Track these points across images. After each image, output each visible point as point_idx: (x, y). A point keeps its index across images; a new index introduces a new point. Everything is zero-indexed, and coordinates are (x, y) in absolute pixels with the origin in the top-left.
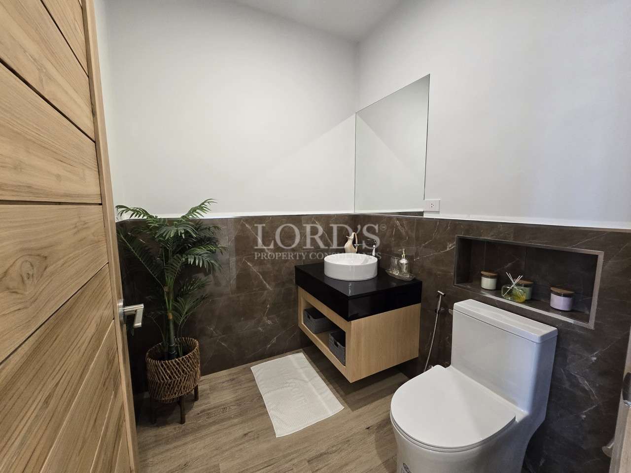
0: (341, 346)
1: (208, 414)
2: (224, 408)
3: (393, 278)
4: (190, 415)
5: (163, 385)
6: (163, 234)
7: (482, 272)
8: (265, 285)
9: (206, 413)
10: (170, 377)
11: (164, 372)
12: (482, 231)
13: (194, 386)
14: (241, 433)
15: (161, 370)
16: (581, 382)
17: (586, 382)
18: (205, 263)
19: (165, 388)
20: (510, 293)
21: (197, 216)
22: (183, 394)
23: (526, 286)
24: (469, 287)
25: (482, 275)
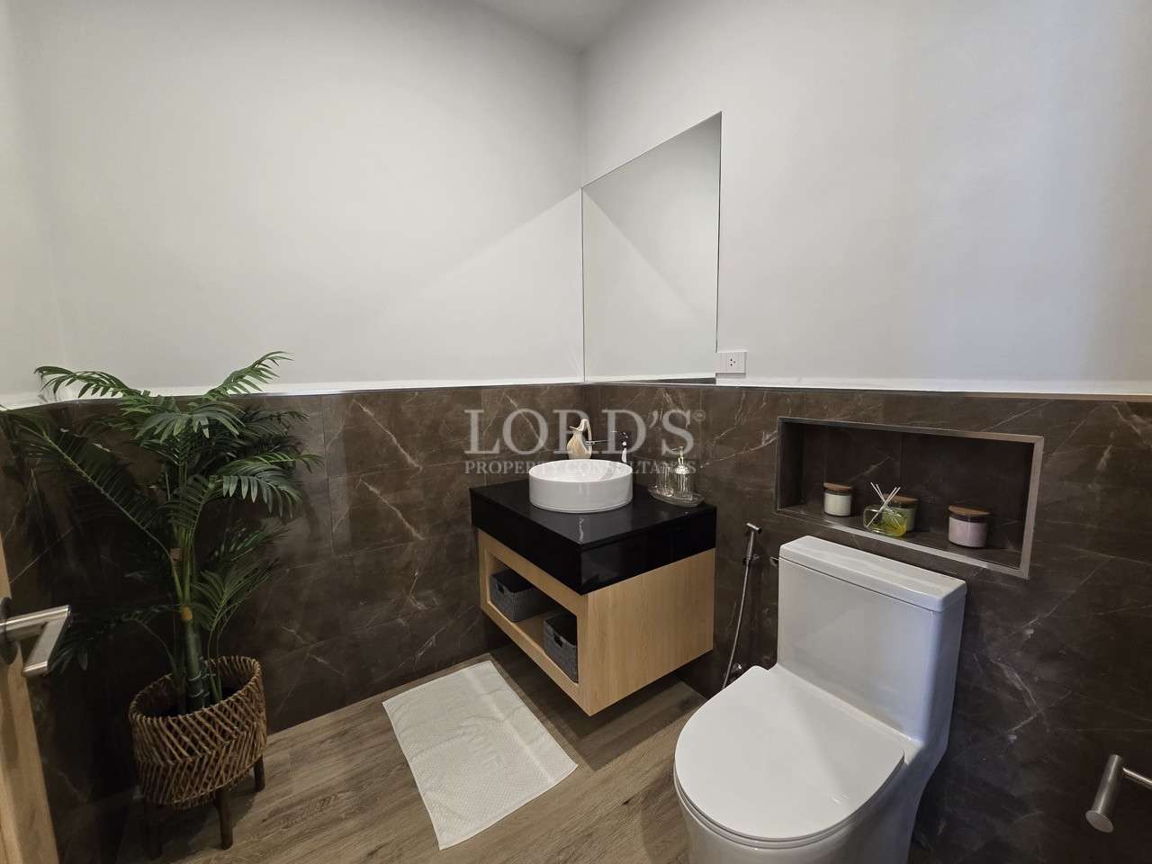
0: (569, 644)
1: (287, 818)
2: (324, 798)
3: (662, 504)
4: (245, 826)
5: (174, 770)
6: (154, 428)
7: (826, 485)
8: (408, 530)
9: (284, 816)
10: (191, 751)
11: (175, 741)
12: (825, 408)
13: (250, 761)
14: (362, 850)
15: (168, 738)
16: (1008, 676)
17: (1017, 676)
18: (265, 492)
19: (178, 775)
20: (879, 521)
21: (244, 389)
22: (225, 784)
23: (904, 506)
24: (802, 513)
25: (825, 489)
